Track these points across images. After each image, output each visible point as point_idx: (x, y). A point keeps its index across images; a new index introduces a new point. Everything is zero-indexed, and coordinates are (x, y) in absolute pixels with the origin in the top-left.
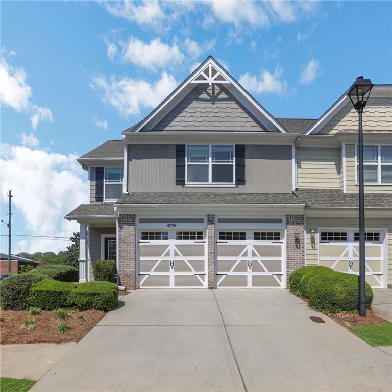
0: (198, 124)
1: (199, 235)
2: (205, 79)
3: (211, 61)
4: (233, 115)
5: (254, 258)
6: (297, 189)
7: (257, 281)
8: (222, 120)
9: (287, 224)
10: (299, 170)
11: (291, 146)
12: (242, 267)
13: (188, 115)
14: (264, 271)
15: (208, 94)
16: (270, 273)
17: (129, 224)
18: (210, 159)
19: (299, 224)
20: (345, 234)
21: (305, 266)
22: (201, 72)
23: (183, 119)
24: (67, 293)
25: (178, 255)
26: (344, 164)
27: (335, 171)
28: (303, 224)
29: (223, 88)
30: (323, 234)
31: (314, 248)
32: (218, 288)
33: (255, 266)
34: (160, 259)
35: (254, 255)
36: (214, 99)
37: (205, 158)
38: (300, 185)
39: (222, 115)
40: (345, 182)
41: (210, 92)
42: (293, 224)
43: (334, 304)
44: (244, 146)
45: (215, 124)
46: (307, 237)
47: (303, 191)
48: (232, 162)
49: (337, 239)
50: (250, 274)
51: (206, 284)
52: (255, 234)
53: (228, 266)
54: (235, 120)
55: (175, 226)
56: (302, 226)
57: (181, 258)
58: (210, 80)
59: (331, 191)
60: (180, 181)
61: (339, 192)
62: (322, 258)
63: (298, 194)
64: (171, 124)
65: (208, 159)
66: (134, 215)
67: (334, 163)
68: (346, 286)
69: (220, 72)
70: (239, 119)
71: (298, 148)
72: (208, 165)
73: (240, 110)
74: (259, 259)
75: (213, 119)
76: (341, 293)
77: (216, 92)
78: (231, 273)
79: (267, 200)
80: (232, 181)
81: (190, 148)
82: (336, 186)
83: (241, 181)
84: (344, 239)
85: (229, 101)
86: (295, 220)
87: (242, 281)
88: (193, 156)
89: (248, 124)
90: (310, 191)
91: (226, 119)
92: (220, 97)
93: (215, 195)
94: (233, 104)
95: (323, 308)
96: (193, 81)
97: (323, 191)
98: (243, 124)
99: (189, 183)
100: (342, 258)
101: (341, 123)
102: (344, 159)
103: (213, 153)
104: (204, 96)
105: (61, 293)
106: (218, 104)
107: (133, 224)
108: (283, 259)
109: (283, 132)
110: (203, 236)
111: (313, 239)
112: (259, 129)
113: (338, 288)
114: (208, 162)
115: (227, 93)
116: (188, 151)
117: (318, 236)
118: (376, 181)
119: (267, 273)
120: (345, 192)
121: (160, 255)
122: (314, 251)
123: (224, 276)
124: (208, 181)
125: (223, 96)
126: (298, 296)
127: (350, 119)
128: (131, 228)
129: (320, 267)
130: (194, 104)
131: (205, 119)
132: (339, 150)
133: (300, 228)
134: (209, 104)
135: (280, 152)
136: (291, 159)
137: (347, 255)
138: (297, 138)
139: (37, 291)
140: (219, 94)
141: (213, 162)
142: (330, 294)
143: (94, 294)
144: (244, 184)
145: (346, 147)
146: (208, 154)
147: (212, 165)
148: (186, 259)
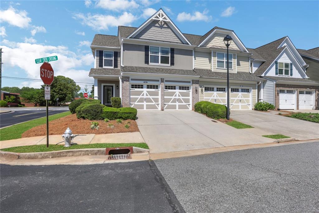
0: (154, 37)
1: (156, 87)
2: (159, 18)
3: (161, 10)
4: (169, 35)
5: (179, 97)
6: (194, 69)
7: (180, 107)
8: (165, 36)
9: (193, 83)
10: (195, 61)
11: (192, 51)
12: (174, 101)
13: (150, 33)
14: (183, 103)
15: (159, 24)
16: (185, 104)
17: (127, 81)
18: (160, 53)
19: (197, 84)
20: (213, 88)
21: (199, 101)
22: (157, 15)
23: (148, 34)
24: (118, 113)
25: (148, 96)
26: (212, 60)
27: (209, 62)
28: (198, 84)
29: (165, 23)
30: (205, 88)
31: (202, 93)
32: (165, 110)
33: (179, 101)
34: (139, 97)
35: (179, 96)
36: (161, 27)
37: (157, 53)
38: (195, 67)
39: (165, 34)
40: (212, 67)
41: (160, 24)
42: (195, 84)
43: (218, 116)
44: (174, 49)
45: (162, 38)
46: (200, 89)
47: (197, 69)
48: (169, 55)
49: (210, 90)
50: (177, 104)
51: (160, 108)
52: (180, 87)
53: (168, 100)
54: (170, 37)
55: (147, 82)
56: (198, 85)
57: (149, 97)
58: (161, 19)
59: (207, 70)
60: (147, 62)
61: (210, 71)
62: (205, 98)
63: (195, 71)
64: (143, 36)
65: (159, 53)
66: (129, 77)
67: (208, 59)
68: (222, 109)
69: (165, 16)
70: (172, 37)
71: (195, 51)
72: (159, 56)
73: (172, 33)
74: (181, 98)
75: (161, 36)
76: (221, 112)
77: (163, 24)
78: (170, 103)
79: (185, 73)
80: (169, 64)
81: (151, 48)
82: (209, 68)
83: (172, 64)
84: (213, 90)
85: (168, 28)
86: (195, 82)
87: (174, 107)
88: (152, 51)
89: (175, 39)
90: (199, 70)
91: (167, 36)
92: (164, 26)
93: (163, 69)
94: (169, 30)
95: (214, 117)
96: (153, 18)
97: (205, 70)
98: (174, 39)
99: (151, 63)
100: (212, 98)
101: (211, 43)
102: (212, 57)
103: (161, 50)
104: (157, 25)
105: (116, 112)
106: (163, 30)
107: (128, 81)
108: (191, 98)
109: (190, 45)
110: (159, 87)
111: (202, 90)
112: (180, 42)
113: (219, 110)
114: (159, 54)
115: (167, 25)
116: (150, 49)
117: (204, 89)
118: (224, 67)
119: (184, 104)
120: (213, 71)
121: (139, 95)
122: (202, 95)
123: (167, 105)
124: (158, 63)
125: (165, 26)
126: (200, 113)
127: (214, 41)
128: (128, 83)
129: (205, 101)
130: (153, 28)
131: (157, 35)
132: (210, 53)
133: (197, 85)
134: (160, 29)
135: (188, 53)
136: (192, 56)
137: (214, 97)
138: (195, 47)
139: (106, 112)
140: (164, 25)
141: (161, 54)
142: (217, 112)
143: (131, 113)
144: (174, 65)
145: (213, 53)
146: (159, 50)
147: (161, 56)
148: (151, 97)
